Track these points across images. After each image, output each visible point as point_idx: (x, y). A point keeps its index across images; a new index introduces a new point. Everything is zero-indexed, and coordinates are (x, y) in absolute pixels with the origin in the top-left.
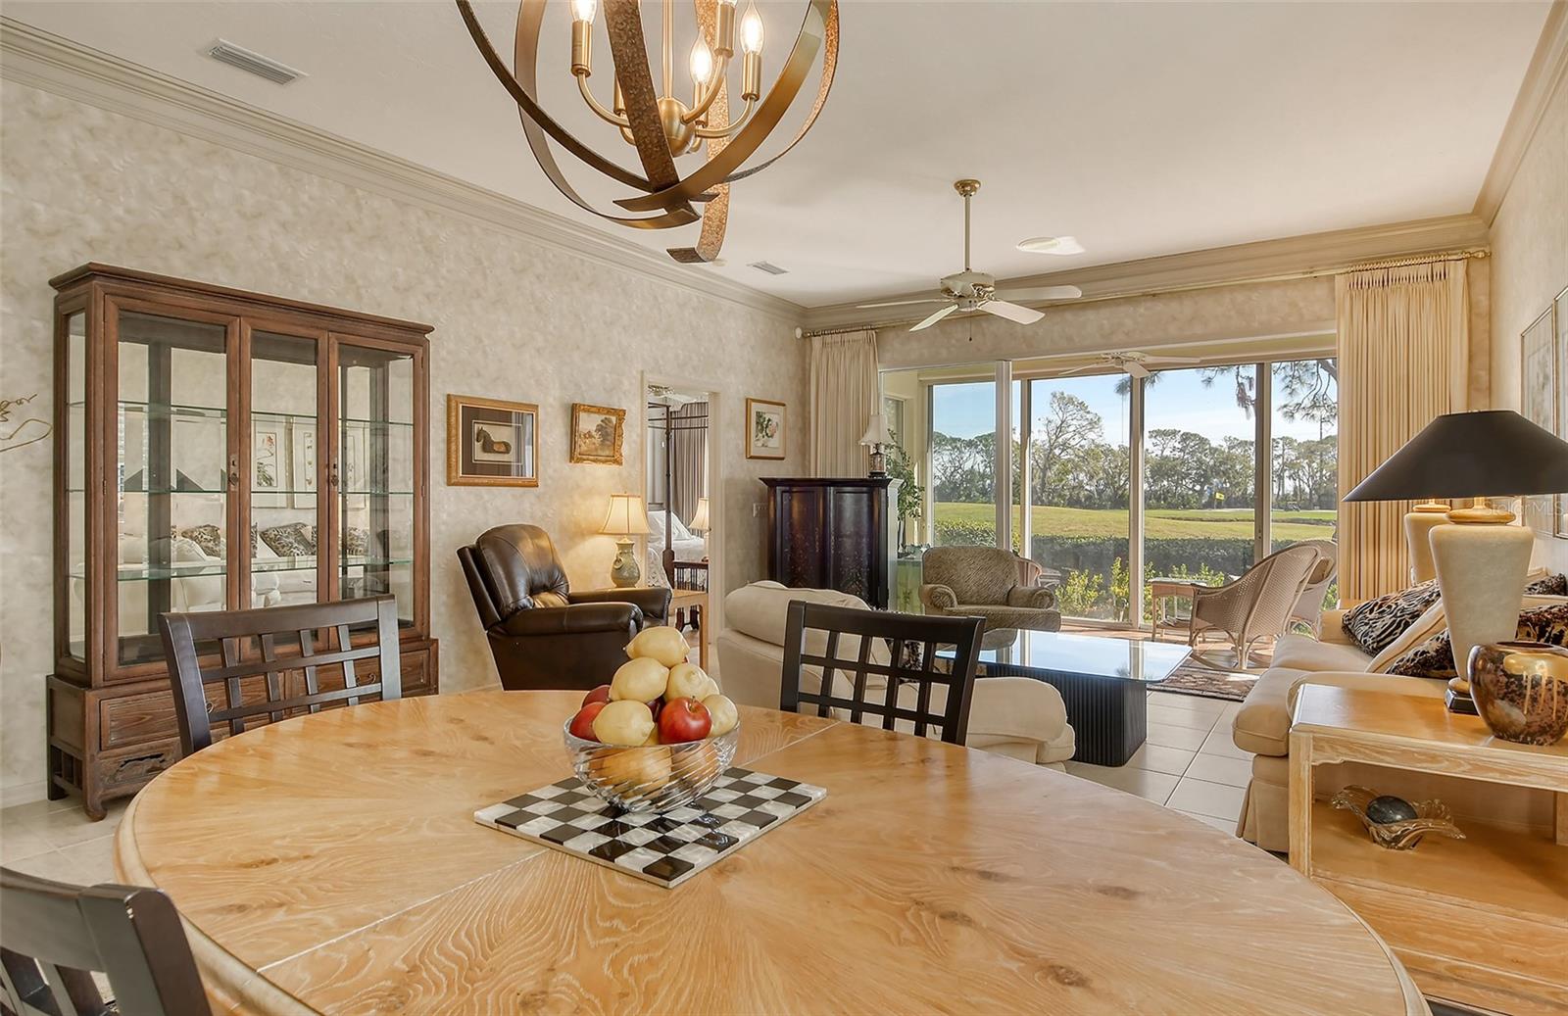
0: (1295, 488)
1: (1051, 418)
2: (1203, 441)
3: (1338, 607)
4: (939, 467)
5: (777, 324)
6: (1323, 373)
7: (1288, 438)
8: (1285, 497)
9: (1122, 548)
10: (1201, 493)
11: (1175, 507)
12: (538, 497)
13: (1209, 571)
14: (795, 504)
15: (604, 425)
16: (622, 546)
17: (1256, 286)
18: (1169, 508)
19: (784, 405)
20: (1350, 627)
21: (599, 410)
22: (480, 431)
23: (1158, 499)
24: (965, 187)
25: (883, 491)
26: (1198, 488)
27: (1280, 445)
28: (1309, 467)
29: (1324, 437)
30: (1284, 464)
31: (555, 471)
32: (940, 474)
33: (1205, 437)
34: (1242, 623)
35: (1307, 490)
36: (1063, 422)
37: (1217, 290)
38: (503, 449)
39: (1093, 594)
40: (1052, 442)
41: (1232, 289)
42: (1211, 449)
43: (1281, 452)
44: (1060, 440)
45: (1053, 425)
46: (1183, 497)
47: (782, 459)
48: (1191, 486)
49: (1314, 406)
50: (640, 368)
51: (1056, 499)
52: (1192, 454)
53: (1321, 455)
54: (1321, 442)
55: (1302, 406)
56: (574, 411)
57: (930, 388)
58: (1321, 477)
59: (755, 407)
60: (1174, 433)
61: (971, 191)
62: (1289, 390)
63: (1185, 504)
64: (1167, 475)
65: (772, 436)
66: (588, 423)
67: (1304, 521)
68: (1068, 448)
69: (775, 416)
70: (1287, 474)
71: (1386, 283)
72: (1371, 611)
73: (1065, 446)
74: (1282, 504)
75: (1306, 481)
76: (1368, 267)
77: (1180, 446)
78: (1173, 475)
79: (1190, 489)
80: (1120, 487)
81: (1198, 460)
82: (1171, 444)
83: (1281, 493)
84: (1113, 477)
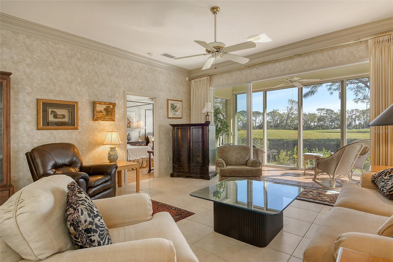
0: (359, 123)
1: (288, 106)
2: (332, 111)
3: (370, 170)
4: (259, 120)
5: (179, 76)
6: (367, 89)
7: (357, 109)
8: (356, 125)
9: (295, 143)
10: (332, 125)
11: (324, 129)
12: (79, 133)
13: (325, 150)
14: (180, 132)
15: (107, 108)
16: (111, 148)
17: (336, 48)
18: (323, 129)
19: (182, 101)
20: (375, 181)
21: (105, 103)
22: (52, 112)
23: (319, 127)
24: (214, 10)
25: (207, 127)
26: (331, 124)
27: (355, 111)
28: (363, 117)
29: (367, 109)
30: (356, 116)
31: (86, 124)
32: (259, 122)
33: (333, 110)
34: (333, 171)
35: (363, 123)
36: (291, 107)
37: (322, 51)
38: (62, 117)
39: (288, 157)
40: (289, 113)
41: (328, 50)
42: (334, 113)
43: (355, 113)
44: (291, 112)
45: (289, 108)
46: (327, 127)
47: (182, 118)
48: (329, 123)
49: (364, 99)
50: (123, 89)
51: (291, 128)
52: (329, 114)
53: (367, 114)
54: (367, 110)
55: (360, 99)
56: (94, 104)
57: (236, 96)
58: (367, 119)
59: (170, 102)
60: (324, 109)
61: (216, 11)
62: (356, 95)
63: (327, 128)
64: (321, 121)
65: (177, 111)
66: (100, 108)
67: (362, 132)
68: (293, 114)
69: (178, 105)
70: (357, 119)
71: (389, 40)
72: (386, 175)
73: (292, 114)
74: (356, 127)
75: (362, 121)
76: (382, 35)
77: (325, 113)
78: (324, 121)
79: (328, 124)
80: (309, 124)
81: (331, 116)
82: (323, 112)
83: (355, 124)
84: (306, 122)
